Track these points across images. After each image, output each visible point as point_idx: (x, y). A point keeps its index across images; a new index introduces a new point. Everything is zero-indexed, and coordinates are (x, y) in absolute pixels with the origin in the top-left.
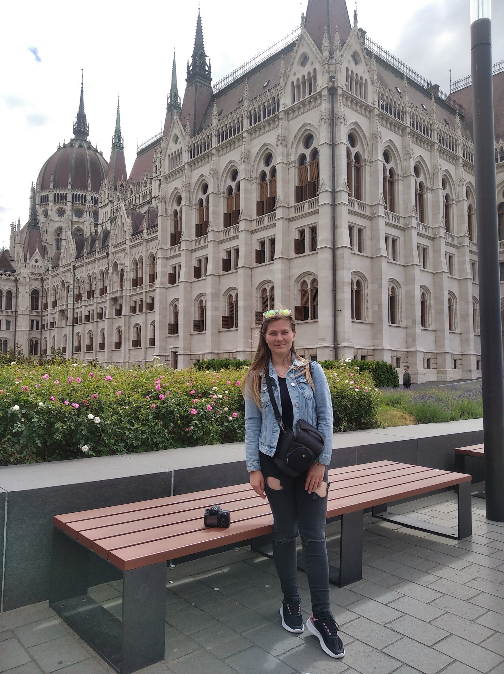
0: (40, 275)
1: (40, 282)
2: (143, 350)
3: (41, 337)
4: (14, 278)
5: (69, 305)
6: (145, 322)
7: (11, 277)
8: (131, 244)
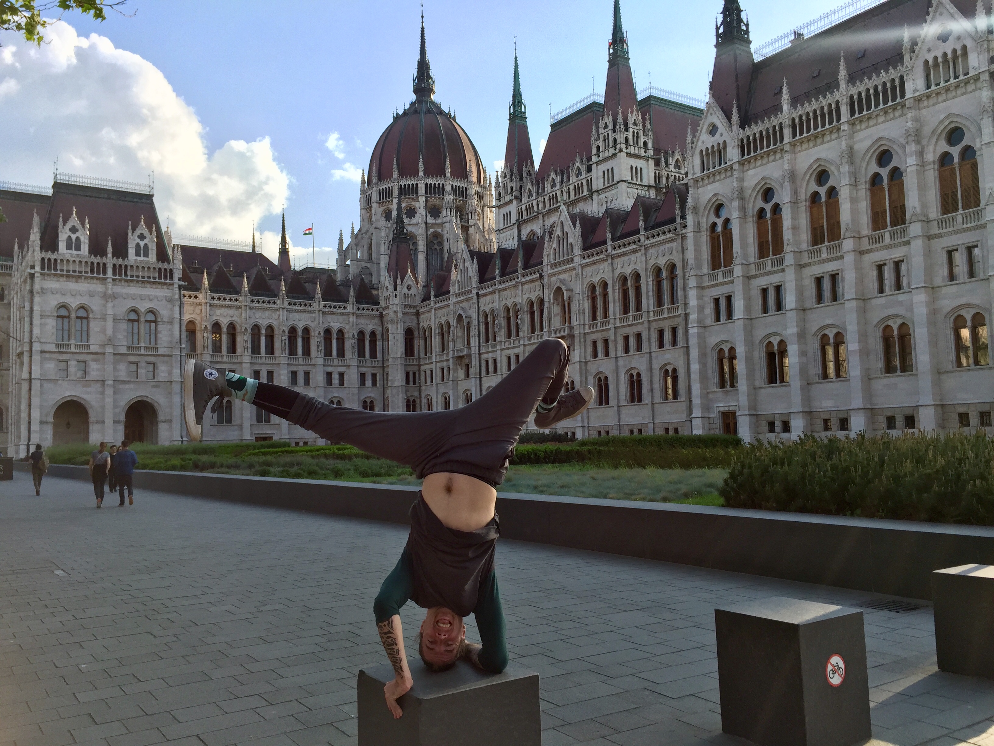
0: (415, 307)
1: (414, 317)
2: (616, 408)
3: (420, 395)
4: (378, 313)
5: (473, 349)
6: (617, 372)
7: (375, 313)
8: (584, 261)
